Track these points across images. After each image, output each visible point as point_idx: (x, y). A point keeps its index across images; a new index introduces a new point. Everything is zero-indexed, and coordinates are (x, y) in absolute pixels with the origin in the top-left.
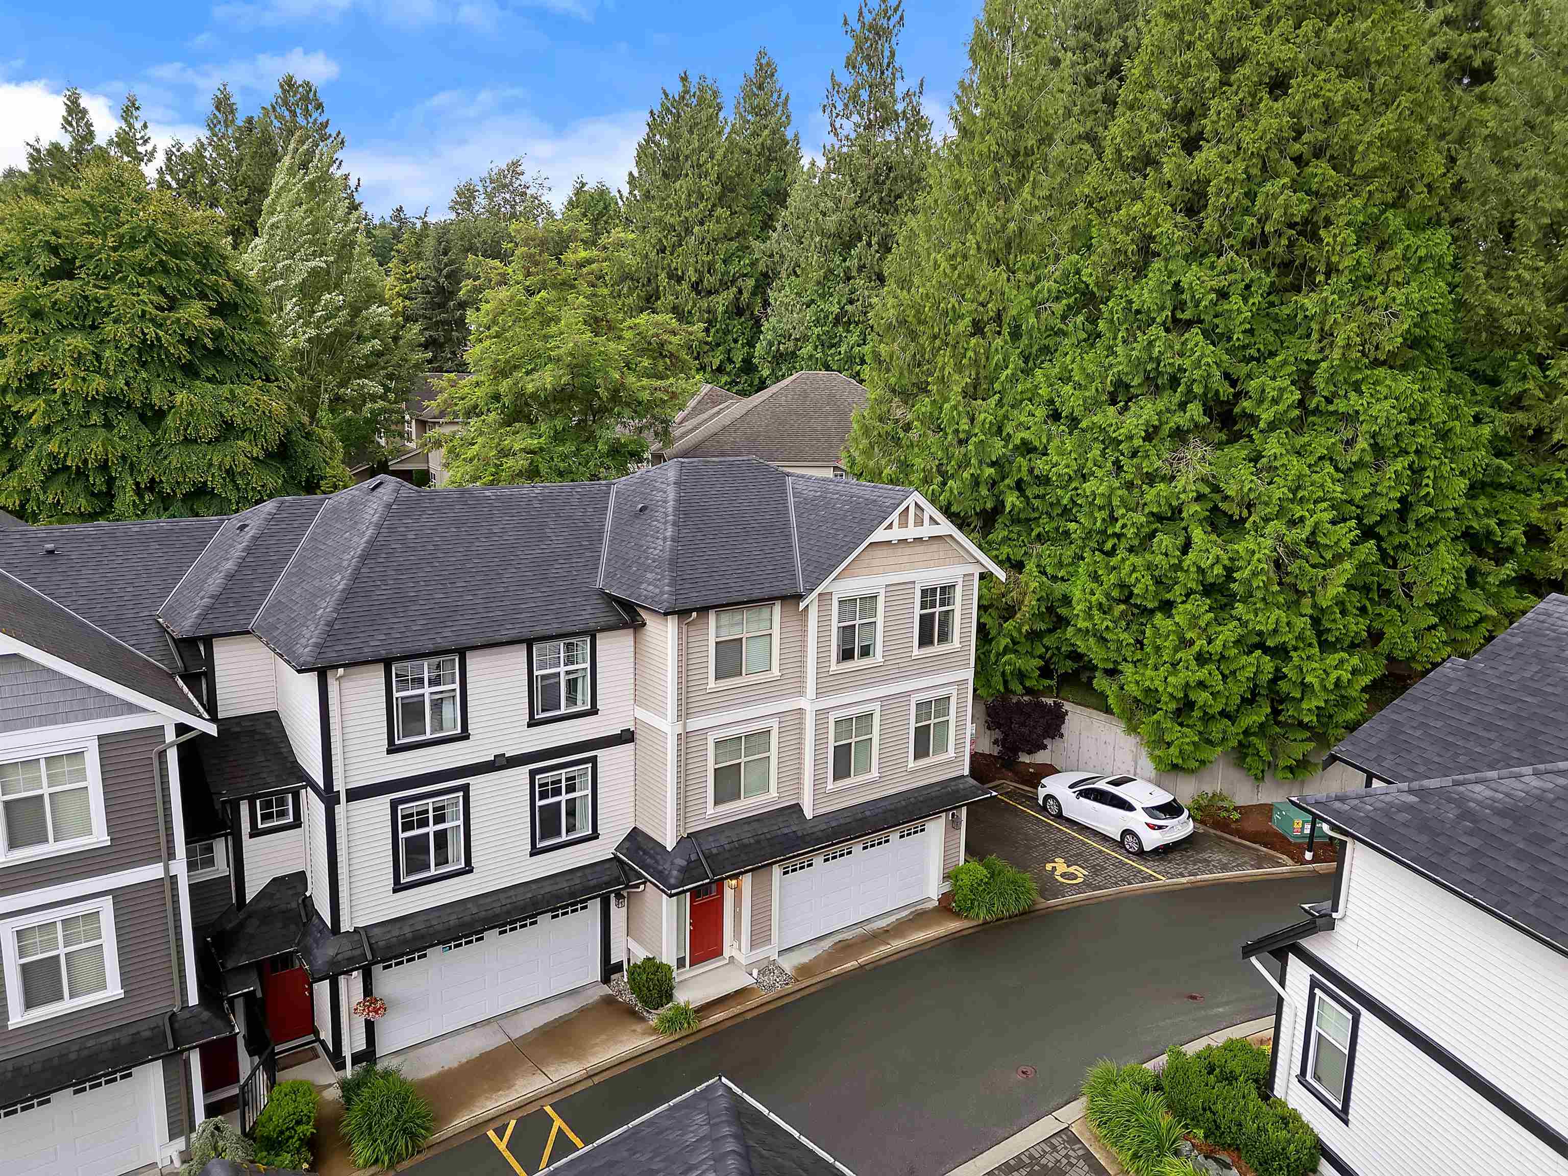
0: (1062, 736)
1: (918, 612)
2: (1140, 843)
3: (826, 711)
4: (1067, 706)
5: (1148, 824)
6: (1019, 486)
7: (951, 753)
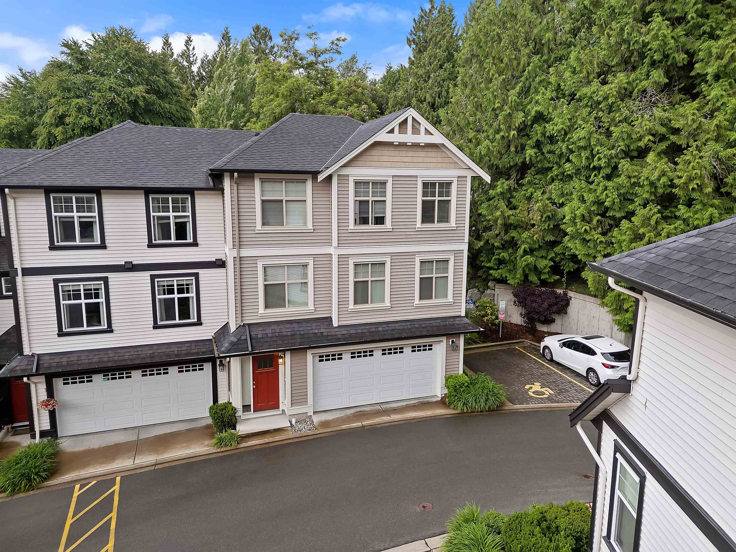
0: (566, 313)
1: (420, 199)
2: (598, 378)
3: (347, 256)
4: (571, 294)
5: (604, 364)
6: (538, 145)
7: (450, 299)
